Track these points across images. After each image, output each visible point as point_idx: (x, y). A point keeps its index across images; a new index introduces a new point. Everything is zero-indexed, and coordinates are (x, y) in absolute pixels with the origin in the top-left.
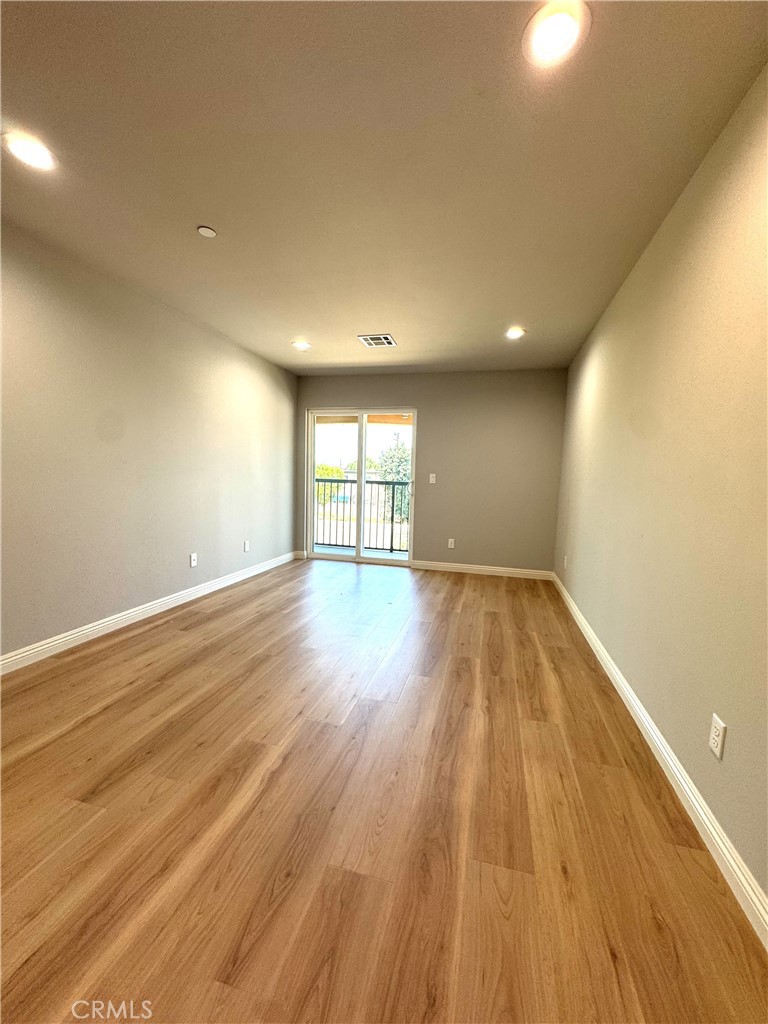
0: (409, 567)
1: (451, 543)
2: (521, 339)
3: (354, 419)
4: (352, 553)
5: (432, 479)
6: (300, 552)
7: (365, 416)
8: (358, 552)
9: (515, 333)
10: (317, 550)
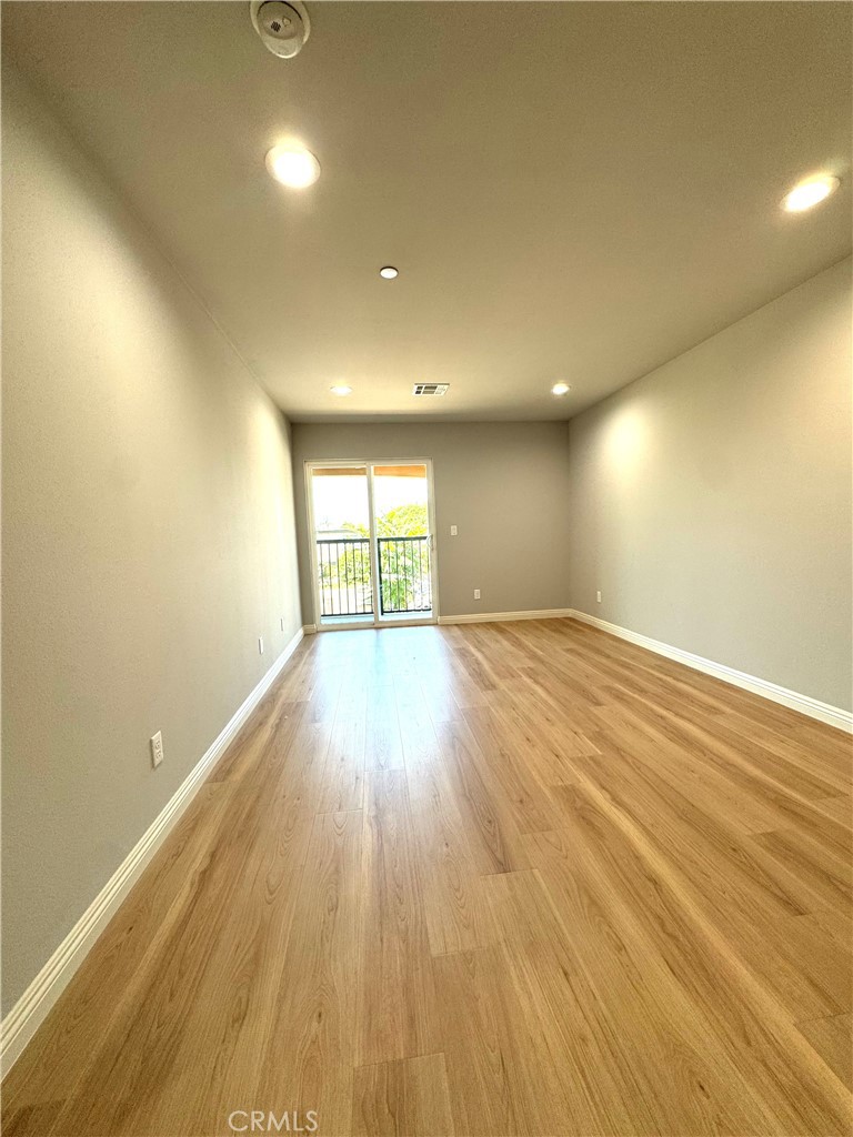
0: (435, 624)
1: (477, 594)
2: (565, 394)
3: (361, 472)
4: (370, 619)
5: (454, 530)
6: (309, 627)
7: (372, 467)
8: (377, 618)
9: (560, 389)
10: (325, 621)
